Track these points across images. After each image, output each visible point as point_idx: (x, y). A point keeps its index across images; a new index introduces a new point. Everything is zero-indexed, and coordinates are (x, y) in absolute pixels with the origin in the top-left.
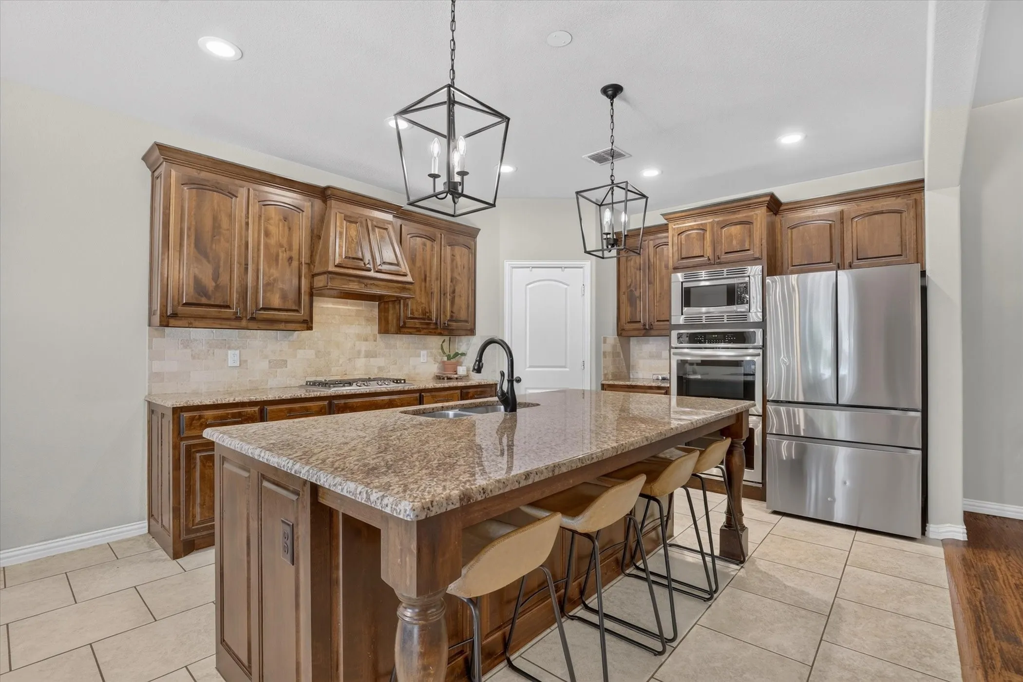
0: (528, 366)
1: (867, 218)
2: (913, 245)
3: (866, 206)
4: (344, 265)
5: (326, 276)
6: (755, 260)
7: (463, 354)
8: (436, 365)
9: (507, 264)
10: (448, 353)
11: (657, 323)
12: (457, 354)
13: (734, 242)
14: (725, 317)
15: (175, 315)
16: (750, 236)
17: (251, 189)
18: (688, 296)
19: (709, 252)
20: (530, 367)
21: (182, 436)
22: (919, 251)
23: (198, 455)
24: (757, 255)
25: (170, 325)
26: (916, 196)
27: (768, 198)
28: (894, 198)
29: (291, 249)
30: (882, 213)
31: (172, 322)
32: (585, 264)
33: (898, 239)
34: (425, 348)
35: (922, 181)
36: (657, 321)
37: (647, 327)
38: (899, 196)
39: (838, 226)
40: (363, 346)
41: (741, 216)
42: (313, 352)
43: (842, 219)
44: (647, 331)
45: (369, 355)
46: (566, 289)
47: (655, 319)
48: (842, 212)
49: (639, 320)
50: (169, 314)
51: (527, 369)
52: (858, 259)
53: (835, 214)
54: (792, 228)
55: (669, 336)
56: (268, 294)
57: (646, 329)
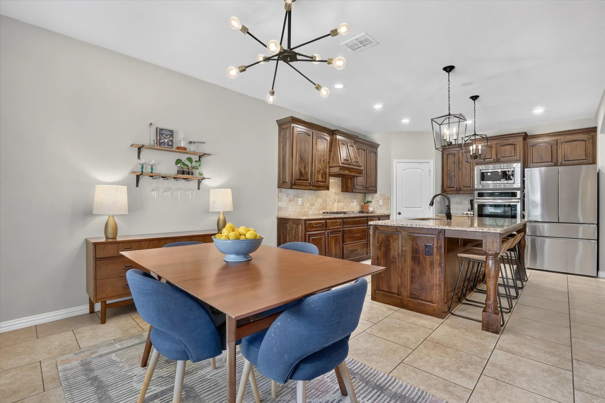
0: (404, 207)
1: (569, 143)
2: (591, 155)
3: (569, 138)
4: (344, 163)
5: (338, 168)
6: (517, 160)
7: (371, 202)
8: (359, 207)
9: (395, 161)
10: (364, 201)
11: (463, 188)
12: (368, 202)
13: (507, 153)
14: (502, 186)
15: (295, 184)
16: (515, 150)
17: (314, 132)
18: (483, 177)
19: (494, 157)
20: (405, 208)
21: (307, 230)
22: (594, 158)
23: (311, 238)
24: (518, 159)
25: (293, 188)
26: (593, 134)
27: (524, 134)
28: (582, 134)
29: (324, 157)
30: (576, 141)
31: (294, 187)
32: (431, 161)
33: (584, 152)
34: (355, 199)
35: (596, 128)
36: (464, 187)
37: (458, 190)
38: (585, 134)
39: (555, 146)
40: (337, 197)
41: (511, 141)
42: (322, 200)
43: (557, 143)
44: (458, 191)
45: (339, 201)
46: (422, 172)
47: (462, 186)
48: (557, 140)
49: (454, 187)
50: (293, 183)
51: (403, 209)
52: (564, 161)
53: (554, 141)
54: (533, 146)
55: (473, 194)
56: (318, 175)
57: (457, 191)
